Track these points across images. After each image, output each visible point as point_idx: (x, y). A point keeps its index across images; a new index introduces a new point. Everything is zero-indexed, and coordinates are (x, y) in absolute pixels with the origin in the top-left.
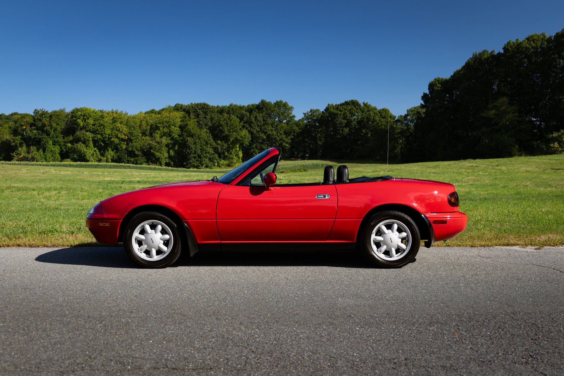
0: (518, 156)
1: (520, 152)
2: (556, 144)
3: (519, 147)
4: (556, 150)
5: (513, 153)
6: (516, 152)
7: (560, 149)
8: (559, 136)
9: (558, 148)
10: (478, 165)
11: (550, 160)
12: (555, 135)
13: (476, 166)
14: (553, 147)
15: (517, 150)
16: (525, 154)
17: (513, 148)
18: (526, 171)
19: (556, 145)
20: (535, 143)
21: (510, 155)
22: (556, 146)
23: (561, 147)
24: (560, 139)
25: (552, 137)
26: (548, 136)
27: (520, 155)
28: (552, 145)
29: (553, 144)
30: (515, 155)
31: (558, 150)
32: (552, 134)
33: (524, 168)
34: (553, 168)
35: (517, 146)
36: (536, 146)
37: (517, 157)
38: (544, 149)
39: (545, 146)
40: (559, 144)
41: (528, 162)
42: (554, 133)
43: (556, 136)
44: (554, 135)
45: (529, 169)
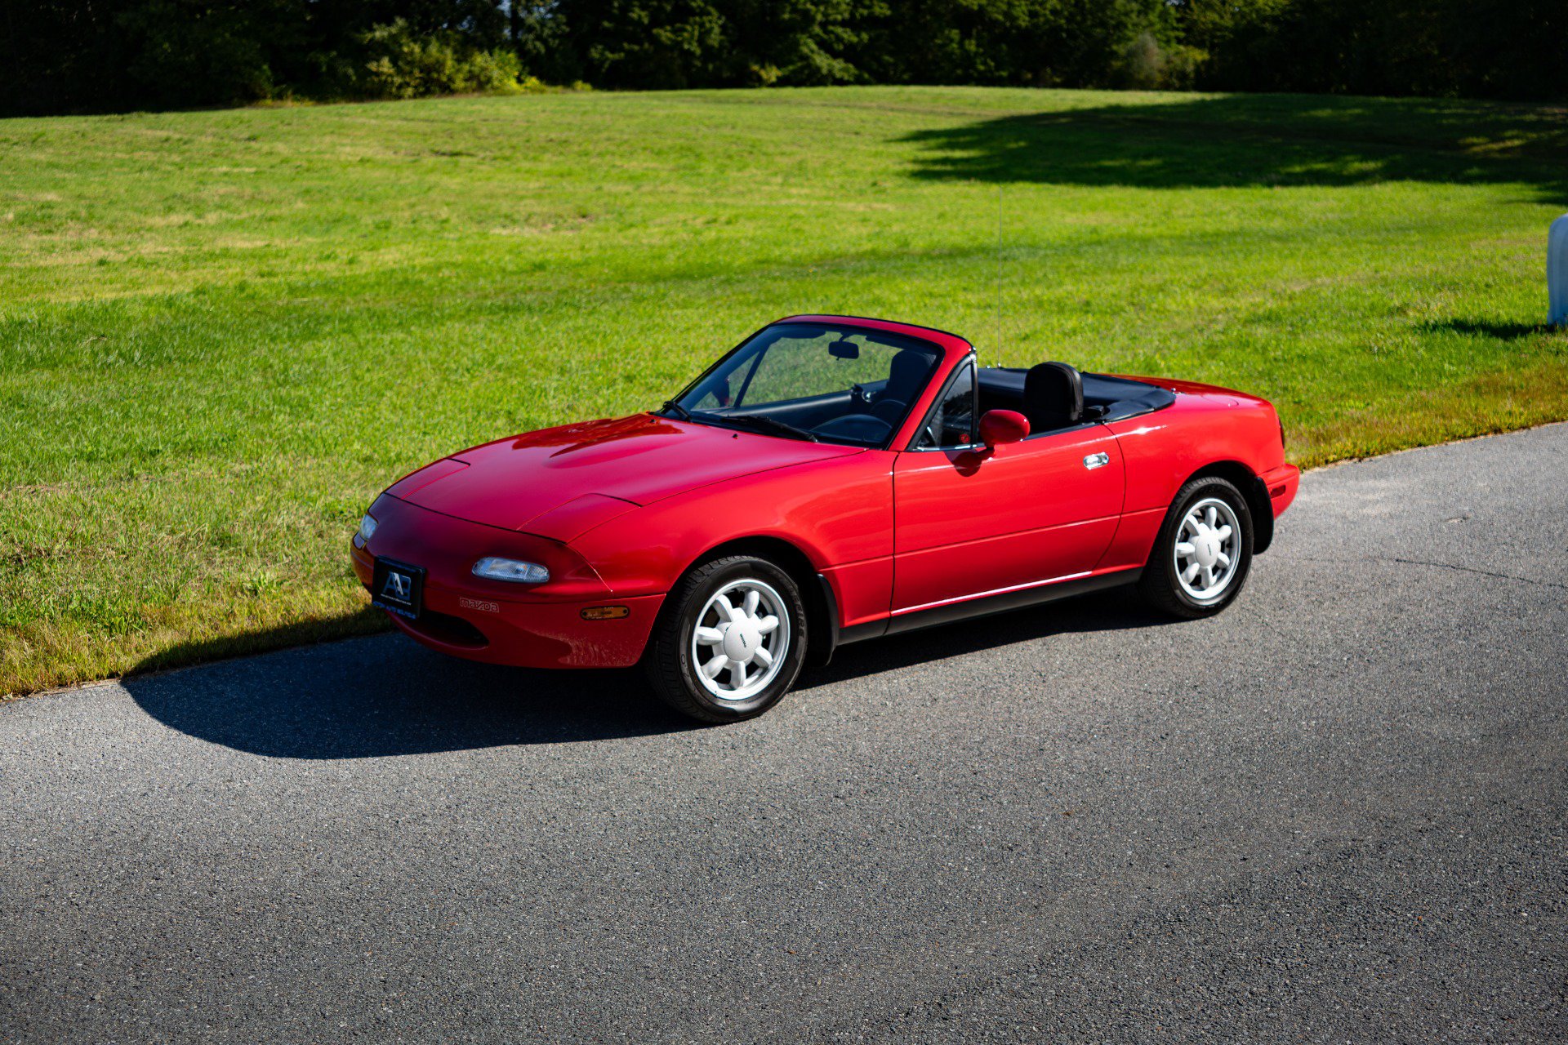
0: (273, 98)
1: (276, 84)
2: (385, 61)
3: (271, 67)
4: (386, 81)
5: (257, 91)
6: (267, 87)
7: (398, 80)
8: (392, 36)
9: (391, 75)
10: (186, 137)
11: (406, 119)
12: (380, 33)
13: (180, 140)
14: (378, 74)
15: (268, 79)
16: (294, 93)
17: (257, 73)
18: (362, 161)
19: (386, 65)
20: (323, 59)
21: (248, 97)
22: (385, 70)
23: (400, 72)
24: (398, 50)
25: (372, 40)
26: (357, 35)
27: (280, 96)
28: (373, 66)
29: (375, 64)
30: (265, 97)
31: (392, 83)
32: (372, 30)
33: (348, 149)
34: (437, 149)
35: (265, 67)
36: (324, 69)
37: (269, 102)
38: (348, 77)
39: (353, 67)
40: (394, 62)
41: (343, 126)
42: (375, 26)
43: (383, 37)
44: (378, 34)
45: (368, 153)
